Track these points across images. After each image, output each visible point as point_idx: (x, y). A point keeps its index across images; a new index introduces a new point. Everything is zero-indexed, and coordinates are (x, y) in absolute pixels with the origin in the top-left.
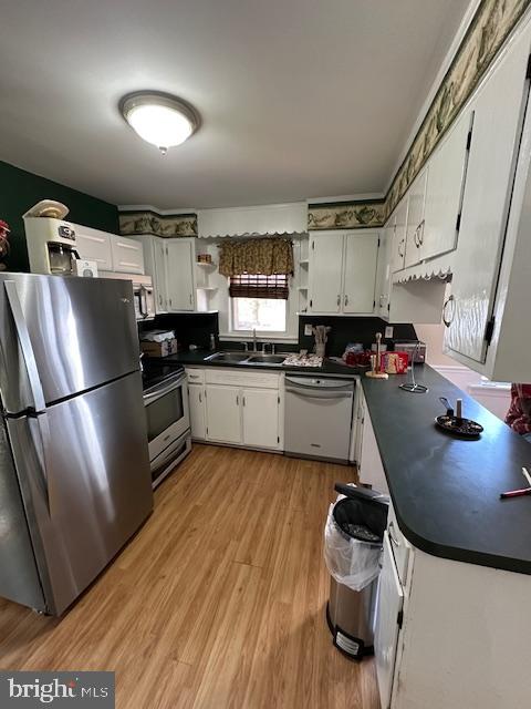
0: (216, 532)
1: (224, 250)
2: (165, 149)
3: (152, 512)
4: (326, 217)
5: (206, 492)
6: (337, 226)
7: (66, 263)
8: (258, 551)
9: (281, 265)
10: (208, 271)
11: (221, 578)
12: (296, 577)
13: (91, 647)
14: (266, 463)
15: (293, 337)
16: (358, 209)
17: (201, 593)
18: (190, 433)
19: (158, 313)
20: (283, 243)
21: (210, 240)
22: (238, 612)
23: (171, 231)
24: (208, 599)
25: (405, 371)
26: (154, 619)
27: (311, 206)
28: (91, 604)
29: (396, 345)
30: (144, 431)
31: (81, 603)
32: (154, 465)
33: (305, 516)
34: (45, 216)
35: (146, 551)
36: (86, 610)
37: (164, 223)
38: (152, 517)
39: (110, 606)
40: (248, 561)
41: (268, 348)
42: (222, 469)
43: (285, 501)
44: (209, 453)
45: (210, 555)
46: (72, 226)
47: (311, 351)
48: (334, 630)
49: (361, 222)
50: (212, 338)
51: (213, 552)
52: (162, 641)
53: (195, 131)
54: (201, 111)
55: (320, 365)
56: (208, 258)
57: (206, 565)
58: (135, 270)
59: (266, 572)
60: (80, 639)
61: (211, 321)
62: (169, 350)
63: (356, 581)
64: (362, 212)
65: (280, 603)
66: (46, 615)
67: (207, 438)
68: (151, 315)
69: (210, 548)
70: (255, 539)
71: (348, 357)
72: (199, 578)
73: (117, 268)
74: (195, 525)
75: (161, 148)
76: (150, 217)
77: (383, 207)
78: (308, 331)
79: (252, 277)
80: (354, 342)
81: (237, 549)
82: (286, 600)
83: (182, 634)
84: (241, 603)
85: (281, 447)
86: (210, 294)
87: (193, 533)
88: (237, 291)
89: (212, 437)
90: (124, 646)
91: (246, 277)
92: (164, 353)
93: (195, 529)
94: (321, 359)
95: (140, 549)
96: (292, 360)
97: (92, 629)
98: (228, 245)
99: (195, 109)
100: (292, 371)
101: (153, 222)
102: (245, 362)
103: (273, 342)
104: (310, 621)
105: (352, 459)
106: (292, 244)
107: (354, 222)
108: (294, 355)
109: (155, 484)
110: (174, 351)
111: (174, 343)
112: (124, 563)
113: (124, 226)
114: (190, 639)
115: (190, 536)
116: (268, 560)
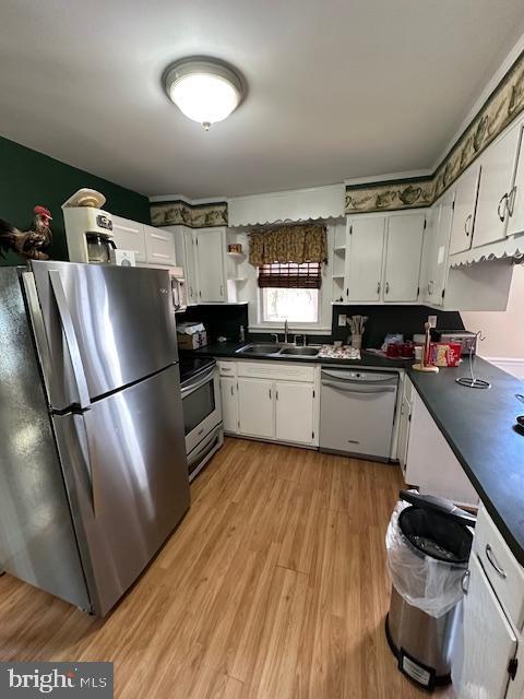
0: (256, 533)
1: (253, 239)
2: (209, 124)
3: (189, 508)
4: (366, 199)
5: (242, 488)
6: (378, 208)
7: (104, 254)
8: (303, 555)
9: (315, 253)
10: (238, 261)
11: (265, 585)
12: (347, 588)
13: (138, 653)
14: (300, 458)
15: (326, 328)
16: (402, 188)
17: (245, 601)
18: (222, 427)
19: (189, 305)
20: (317, 229)
21: (240, 229)
22: (287, 624)
23: (201, 221)
24: (253, 607)
25: (457, 363)
26: (199, 627)
27: (349, 188)
28: (133, 606)
29: (443, 336)
30: (181, 425)
31: (124, 603)
32: (190, 458)
33: (349, 518)
34: (82, 205)
35: (186, 549)
36: (130, 611)
37: (194, 213)
38: (189, 514)
39: (152, 610)
40: (293, 566)
41: (300, 340)
42: (255, 465)
43: (325, 501)
44: (240, 447)
45: (252, 558)
46: (109, 216)
47: (346, 342)
48: (399, 653)
49: (405, 202)
50: (242, 330)
51: (255, 553)
52: (209, 652)
53: (241, 103)
54: (249, 79)
55: (359, 357)
56: (238, 248)
57: (249, 568)
58: (167, 262)
59: (313, 580)
60: (125, 644)
61: (241, 312)
62: (200, 342)
63: (434, 606)
64: (407, 191)
65: (333, 616)
66: (91, 614)
67: (239, 431)
68: (183, 308)
69: (251, 549)
70: (297, 542)
71: (389, 348)
72: (242, 584)
73: (151, 259)
74: (232, 524)
75: (205, 124)
76: (181, 207)
77: (431, 185)
78: (342, 322)
79: (282, 266)
80: (394, 333)
81: (280, 552)
82: (338, 613)
83: (230, 645)
84: (289, 614)
85: (316, 443)
86: (239, 285)
87: (233, 533)
88: (266, 281)
89: (245, 431)
90: (172, 655)
91: (277, 266)
92: (196, 346)
93: (234, 529)
94: (358, 351)
95: (180, 547)
96: (327, 352)
97: (137, 633)
98: (258, 233)
99: (243, 76)
100: (327, 363)
101: (183, 212)
102: (277, 355)
103: (304, 333)
104: (368, 640)
105: (393, 457)
106: (325, 229)
107: (397, 202)
108: (328, 347)
109: (191, 478)
110: (204, 343)
111: (204, 335)
112: (165, 562)
113: (155, 217)
114: (240, 652)
115: (229, 536)
116: (314, 566)
